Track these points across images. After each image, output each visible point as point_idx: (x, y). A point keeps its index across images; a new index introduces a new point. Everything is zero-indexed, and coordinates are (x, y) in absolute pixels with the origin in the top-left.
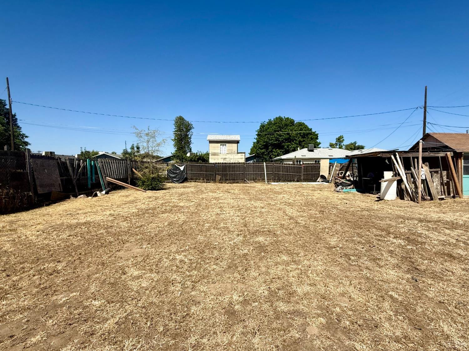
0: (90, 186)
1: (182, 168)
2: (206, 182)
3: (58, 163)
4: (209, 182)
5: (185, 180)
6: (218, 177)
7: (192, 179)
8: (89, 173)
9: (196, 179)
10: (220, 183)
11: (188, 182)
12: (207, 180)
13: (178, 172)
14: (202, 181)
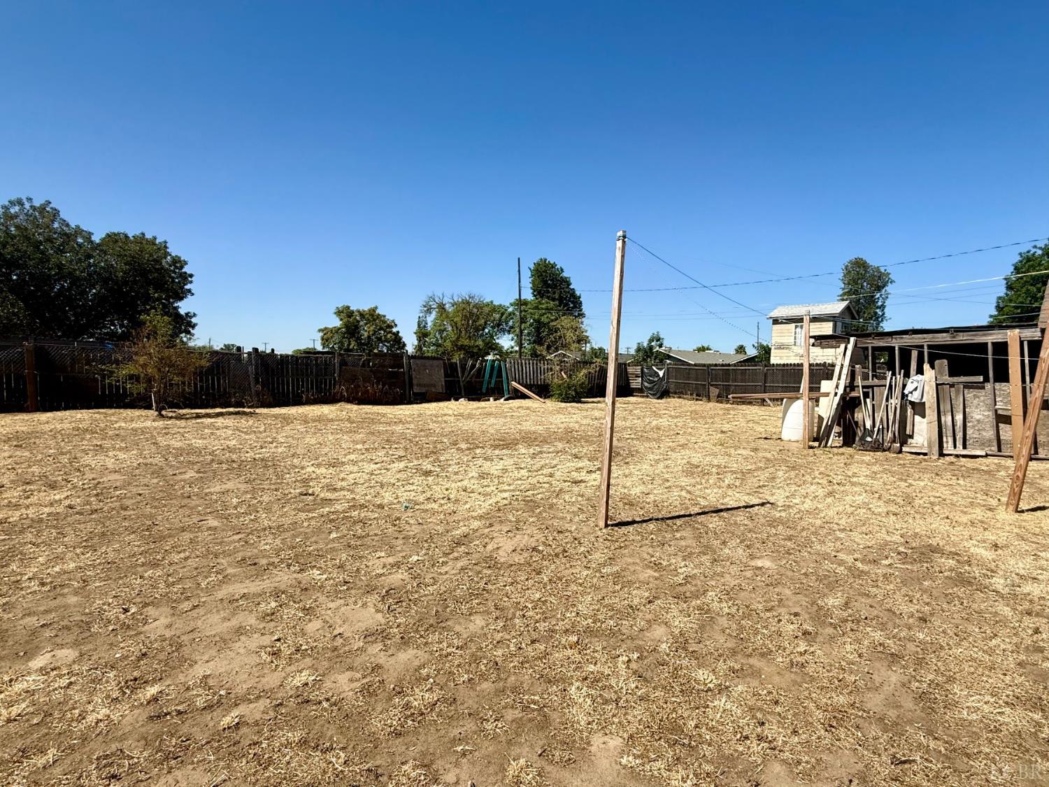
0: (484, 391)
1: (661, 373)
2: (697, 400)
3: (445, 364)
4: (701, 400)
5: (664, 394)
6: (714, 392)
7: (675, 393)
8: (487, 375)
9: (682, 393)
10: (717, 402)
11: (670, 397)
12: (697, 395)
13: (656, 379)
14: (689, 397)
